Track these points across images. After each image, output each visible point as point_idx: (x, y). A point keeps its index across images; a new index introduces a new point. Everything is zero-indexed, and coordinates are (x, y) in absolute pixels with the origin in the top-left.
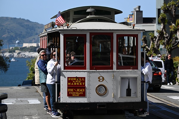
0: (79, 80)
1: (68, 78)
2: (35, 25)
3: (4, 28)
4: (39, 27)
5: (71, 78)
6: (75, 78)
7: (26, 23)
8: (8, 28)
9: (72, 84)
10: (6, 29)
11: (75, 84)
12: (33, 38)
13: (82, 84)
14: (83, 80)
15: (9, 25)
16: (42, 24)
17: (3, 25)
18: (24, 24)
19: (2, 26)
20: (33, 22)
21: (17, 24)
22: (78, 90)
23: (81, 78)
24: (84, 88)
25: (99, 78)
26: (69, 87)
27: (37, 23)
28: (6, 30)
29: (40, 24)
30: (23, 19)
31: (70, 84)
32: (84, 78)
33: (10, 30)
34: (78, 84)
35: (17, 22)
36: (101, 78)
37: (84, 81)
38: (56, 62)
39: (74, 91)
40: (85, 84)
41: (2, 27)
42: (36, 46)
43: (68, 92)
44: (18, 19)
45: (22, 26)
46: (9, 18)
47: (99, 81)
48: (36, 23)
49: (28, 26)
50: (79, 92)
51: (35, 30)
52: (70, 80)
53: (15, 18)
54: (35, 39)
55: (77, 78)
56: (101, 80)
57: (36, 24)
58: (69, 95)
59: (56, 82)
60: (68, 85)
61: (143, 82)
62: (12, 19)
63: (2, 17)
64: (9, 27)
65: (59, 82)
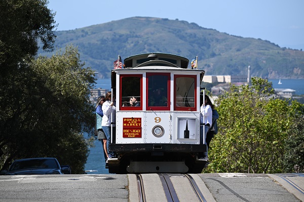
0: (135, 120)
1: (124, 119)
2: (210, 34)
3: (141, 42)
4: (217, 40)
5: (127, 118)
6: (130, 118)
7: (189, 31)
8: (150, 41)
9: (128, 125)
10: (145, 44)
11: (131, 125)
12: (206, 65)
13: (138, 125)
14: (139, 120)
15: (152, 34)
16: (225, 33)
17: (138, 34)
18: (186, 33)
19: (136, 36)
20: (206, 29)
21: (169, 32)
22: (134, 131)
23: (137, 119)
24: (140, 128)
25: (155, 119)
26: (124, 128)
27: (215, 30)
28: (146, 46)
29: (222, 33)
30: (183, 22)
31: (125, 125)
32: (140, 119)
33: (155, 47)
34: (134, 124)
35: (169, 29)
36: (158, 119)
37: (141, 122)
38: (112, 103)
39: (130, 132)
40: (141, 125)
41: (136, 39)
42: (210, 82)
43: (124, 133)
44: (173, 21)
45: (182, 37)
46: (153, 19)
47: (156, 122)
48: (211, 29)
49: (195, 36)
50: (134, 133)
51: (209, 47)
52: (125, 121)
53: (166, 20)
54: (209, 66)
55: (133, 118)
56: (158, 121)
57: (213, 32)
58: (125, 136)
59: (112, 123)
60: (123, 126)
61: (202, 124)
62: (158, 21)
63: (136, 17)
64: (152, 40)
65: (114, 123)
